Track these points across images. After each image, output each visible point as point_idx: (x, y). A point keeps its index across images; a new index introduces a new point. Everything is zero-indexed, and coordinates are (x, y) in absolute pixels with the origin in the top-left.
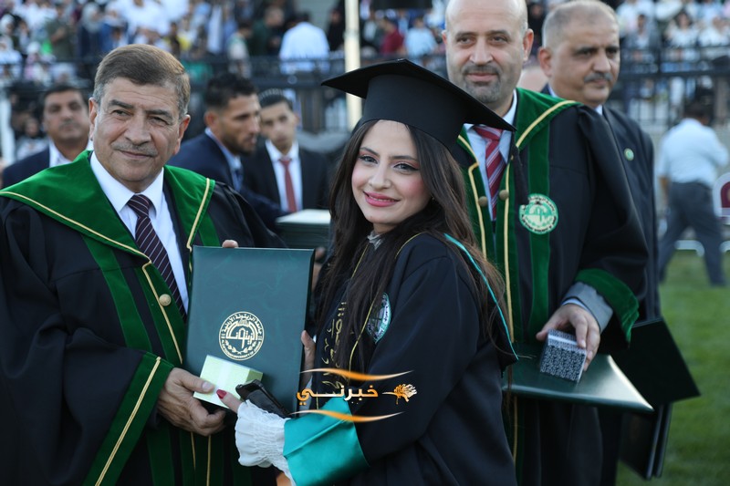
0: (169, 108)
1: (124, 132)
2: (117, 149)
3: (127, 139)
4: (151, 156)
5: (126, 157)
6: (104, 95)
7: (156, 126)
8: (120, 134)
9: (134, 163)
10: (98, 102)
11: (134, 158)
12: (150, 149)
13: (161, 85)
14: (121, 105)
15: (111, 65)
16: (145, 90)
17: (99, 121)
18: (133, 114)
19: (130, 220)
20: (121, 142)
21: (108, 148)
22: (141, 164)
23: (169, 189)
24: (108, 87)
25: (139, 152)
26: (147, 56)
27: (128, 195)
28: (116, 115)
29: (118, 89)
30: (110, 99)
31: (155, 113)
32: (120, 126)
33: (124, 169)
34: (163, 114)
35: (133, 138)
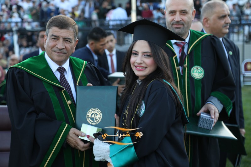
0: (71, 37)
1: (56, 45)
2: (53, 51)
3: (57, 47)
4: (65, 53)
5: (56, 54)
6: (49, 33)
7: (67, 43)
8: (54, 46)
9: (59, 56)
10: (47, 35)
11: (59, 54)
12: (65, 51)
13: (68, 29)
14: (55, 36)
15: (51, 23)
16: (63, 31)
17: (48, 42)
18: (59, 39)
19: (58, 75)
20: (55, 49)
21: (50, 51)
22: (62, 56)
23: (71, 65)
24: (51, 30)
25: (61, 52)
26: (64, 19)
27: (57, 67)
28: (53, 39)
29: (54, 31)
30: (51, 34)
31: (66, 39)
32: (55, 43)
33: (56, 58)
34: (69, 39)
35: (59, 47)
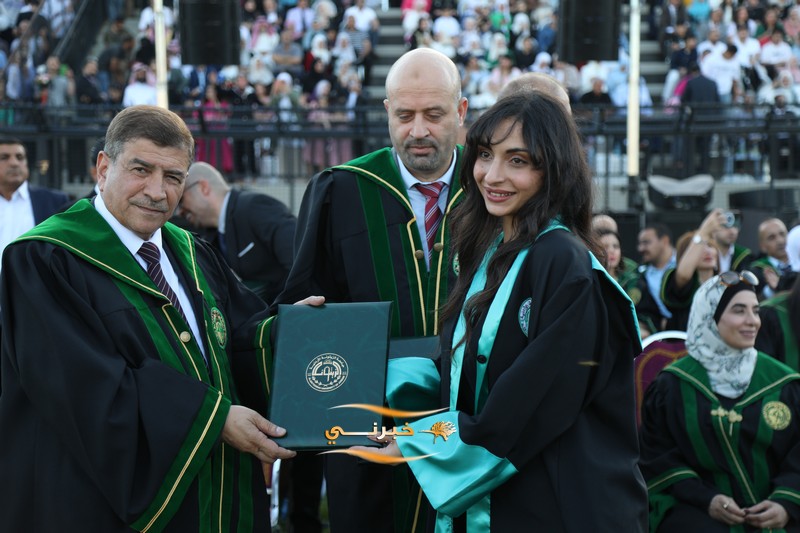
0: (183, 169)
1: (143, 189)
2: (132, 204)
3: (146, 195)
4: (163, 212)
5: (142, 212)
6: (123, 152)
7: (170, 184)
8: (141, 189)
9: (148, 218)
10: (113, 157)
11: (150, 213)
12: (164, 205)
13: (179, 147)
14: (142, 163)
16: (165, 151)
18: (151, 172)
20: (139, 198)
21: (125, 203)
22: (154, 219)
24: (128, 145)
25: (155, 208)
26: (167, 119)
27: (139, 243)
28: (136, 171)
29: (143, 148)
30: (132, 157)
31: (172, 172)
32: (141, 182)
33: (138, 223)
34: (180, 174)
35: (152, 195)
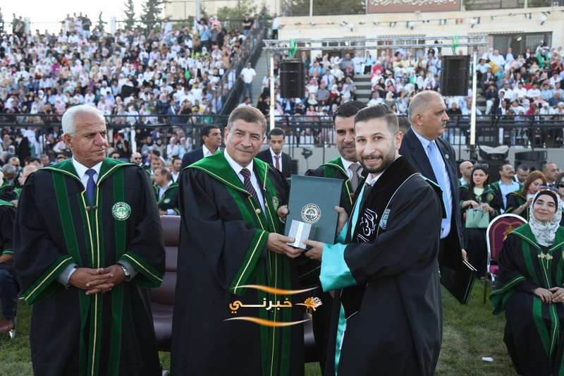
0: (259, 133)
1: (241, 142)
2: (237, 149)
3: (242, 145)
4: (250, 152)
5: (241, 153)
6: (232, 126)
8: (239, 142)
9: (244, 155)
10: (230, 129)
11: (244, 153)
12: (251, 149)
13: (256, 123)
14: (240, 131)
15: (236, 114)
16: (250, 124)
17: (230, 137)
18: (245, 135)
19: (242, 179)
20: (239, 146)
21: (233, 148)
22: (247, 156)
23: (256, 167)
24: (234, 123)
25: (246, 150)
26: (252, 111)
27: (241, 168)
28: (238, 135)
29: (240, 124)
30: (235, 128)
31: (254, 134)
32: (239, 139)
33: (240, 157)
34: (257, 135)
35: (245, 145)
